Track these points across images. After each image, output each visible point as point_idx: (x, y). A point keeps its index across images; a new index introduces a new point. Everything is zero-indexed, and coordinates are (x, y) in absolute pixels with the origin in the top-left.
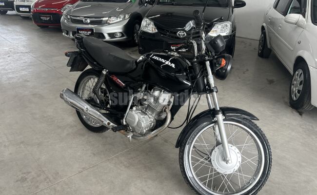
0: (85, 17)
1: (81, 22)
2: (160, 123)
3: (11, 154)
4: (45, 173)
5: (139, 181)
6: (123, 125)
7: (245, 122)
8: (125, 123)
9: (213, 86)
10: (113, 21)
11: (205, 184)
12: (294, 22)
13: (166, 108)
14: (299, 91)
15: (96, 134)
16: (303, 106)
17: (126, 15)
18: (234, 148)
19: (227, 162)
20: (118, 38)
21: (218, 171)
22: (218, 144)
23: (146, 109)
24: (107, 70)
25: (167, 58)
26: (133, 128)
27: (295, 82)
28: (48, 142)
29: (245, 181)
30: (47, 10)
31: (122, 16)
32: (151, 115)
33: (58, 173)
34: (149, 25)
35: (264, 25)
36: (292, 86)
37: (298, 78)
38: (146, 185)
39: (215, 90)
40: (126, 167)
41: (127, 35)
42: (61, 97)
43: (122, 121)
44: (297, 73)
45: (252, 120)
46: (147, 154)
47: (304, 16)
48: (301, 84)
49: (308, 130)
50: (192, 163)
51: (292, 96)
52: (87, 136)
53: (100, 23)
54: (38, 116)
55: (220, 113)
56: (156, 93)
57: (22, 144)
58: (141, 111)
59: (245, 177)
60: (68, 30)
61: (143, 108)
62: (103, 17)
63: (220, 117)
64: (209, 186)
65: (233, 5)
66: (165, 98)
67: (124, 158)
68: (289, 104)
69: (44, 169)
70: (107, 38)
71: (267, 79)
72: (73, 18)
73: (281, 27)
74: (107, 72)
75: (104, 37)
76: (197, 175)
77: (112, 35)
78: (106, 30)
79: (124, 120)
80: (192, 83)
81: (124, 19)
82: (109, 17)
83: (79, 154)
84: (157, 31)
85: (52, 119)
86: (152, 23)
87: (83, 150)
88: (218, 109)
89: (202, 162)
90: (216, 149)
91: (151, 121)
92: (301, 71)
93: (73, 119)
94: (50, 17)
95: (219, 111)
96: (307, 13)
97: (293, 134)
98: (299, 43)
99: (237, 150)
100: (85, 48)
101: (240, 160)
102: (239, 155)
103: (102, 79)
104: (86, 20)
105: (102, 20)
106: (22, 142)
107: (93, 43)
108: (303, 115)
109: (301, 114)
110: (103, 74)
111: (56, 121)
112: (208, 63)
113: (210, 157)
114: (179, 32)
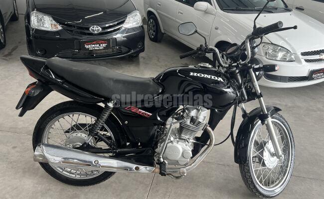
6: (161, 163)
9: (260, 92)
12: (203, 9)
13: (207, 126)
23: (180, 134)
32: (188, 139)
35: (151, 10)
43: (156, 158)
47: (211, 4)
56: (193, 113)
63: (270, 119)
66: (205, 115)
79: (161, 157)
90: (265, 149)
91: (191, 146)
95: (267, 114)
96: (212, 1)
98: (216, 29)
113: (262, 158)
114: (91, 28)
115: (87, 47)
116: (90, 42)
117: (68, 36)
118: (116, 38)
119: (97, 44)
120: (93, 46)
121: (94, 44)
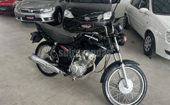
0: (29, 9)
1: (27, 12)
2: (89, 70)
3: (2, 93)
4: (26, 103)
5: (80, 102)
6: (69, 72)
7: (134, 67)
8: (70, 71)
9: (119, 50)
10: (46, 11)
11: (116, 100)
12: (143, 12)
13: (93, 62)
14: (149, 47)
15: (49, 77)
16: (151, 54)
17: (53, 8)
18: (129, 80)
19: (127, 88)
20: (50, 21)
21: (122, 92)
22: (122, 79)
23: (81, 63)
24: (57, 43)
25: (91, 35)
26: (74, 73)
27: (146, 43)
28: (23, 84)
29: (135, 96)
30: (4, 4)
31: (51, 8)
32: (84, 66)
33: (34, 102)
34: (68, 13)
35: (126, 12)
36: (145, 44)
37: (148, 40)
38: (85, 103)
39: (120, 52)
40: (71, 95)
41: (55, 19)
42: (29, 58)
43: (68, 70)
44: (147, 38)
45: (137, 66)
46: (81, 86)
47: (149, 10)
48: (150, 43)
49: (156, 66)
50: (109, 90)
51: (145, 49)
52: (45, 79)
53: (39, 12)
54: (12, 69)
55: (123, 63)
56: (87, 54)
57: (7, 87)
58: (79, 64)
59: (135, 94)
60: (19, 16)
61: (79, 62)
62: (40, 9)
63: (123, 65)
64: (118, 101)
65: (111, 3)
66: (92, 56)
67: (69, 90)
68: (144, 53)
69: (25, 101)
70: (44, 21)
71: (131, 41)
72: (22, 9)
73: (136, 14)
74: (57, 44)
75: (41, 20)
76: (112, 96)
77: (46, 19)
78: (43, 16)
79: (69, 70)
80: (107, 48)
81: (52, 10)
82: (44, 9)
83: (43, 90)
84: (73, 17)
85: (21, 70)
86: (70, 13)
87: (45, 87)
88: (122, 61)
89: (114, 89)
90: (121, 81)
91: (84, 69)
92: (149, 37)
93: (34, 70)
94: (6, 8)
95: (122, 62)
96: (150, 8)
97: (149, 69)
98: (147, 23)
99: (131, 81)
100: (42, 30)
101: (132, 86)
102: (132, 84)
103: (54, 47)
104: (30, 11)
105: (40, 11)
106: (7, 86)
107: (47, 27)
108: (152, 59)
109: (150, 58)
110: (55, 45)
111: (24, 71)
112: (115, 38)
113: (118, 86)
114: (85, 18)
115: (82, 26)
116: (84, 24)
117: (75, 20)
118: (96, 24)
119: (87, 25)
120: (85, 26)
121: (86, 25)
